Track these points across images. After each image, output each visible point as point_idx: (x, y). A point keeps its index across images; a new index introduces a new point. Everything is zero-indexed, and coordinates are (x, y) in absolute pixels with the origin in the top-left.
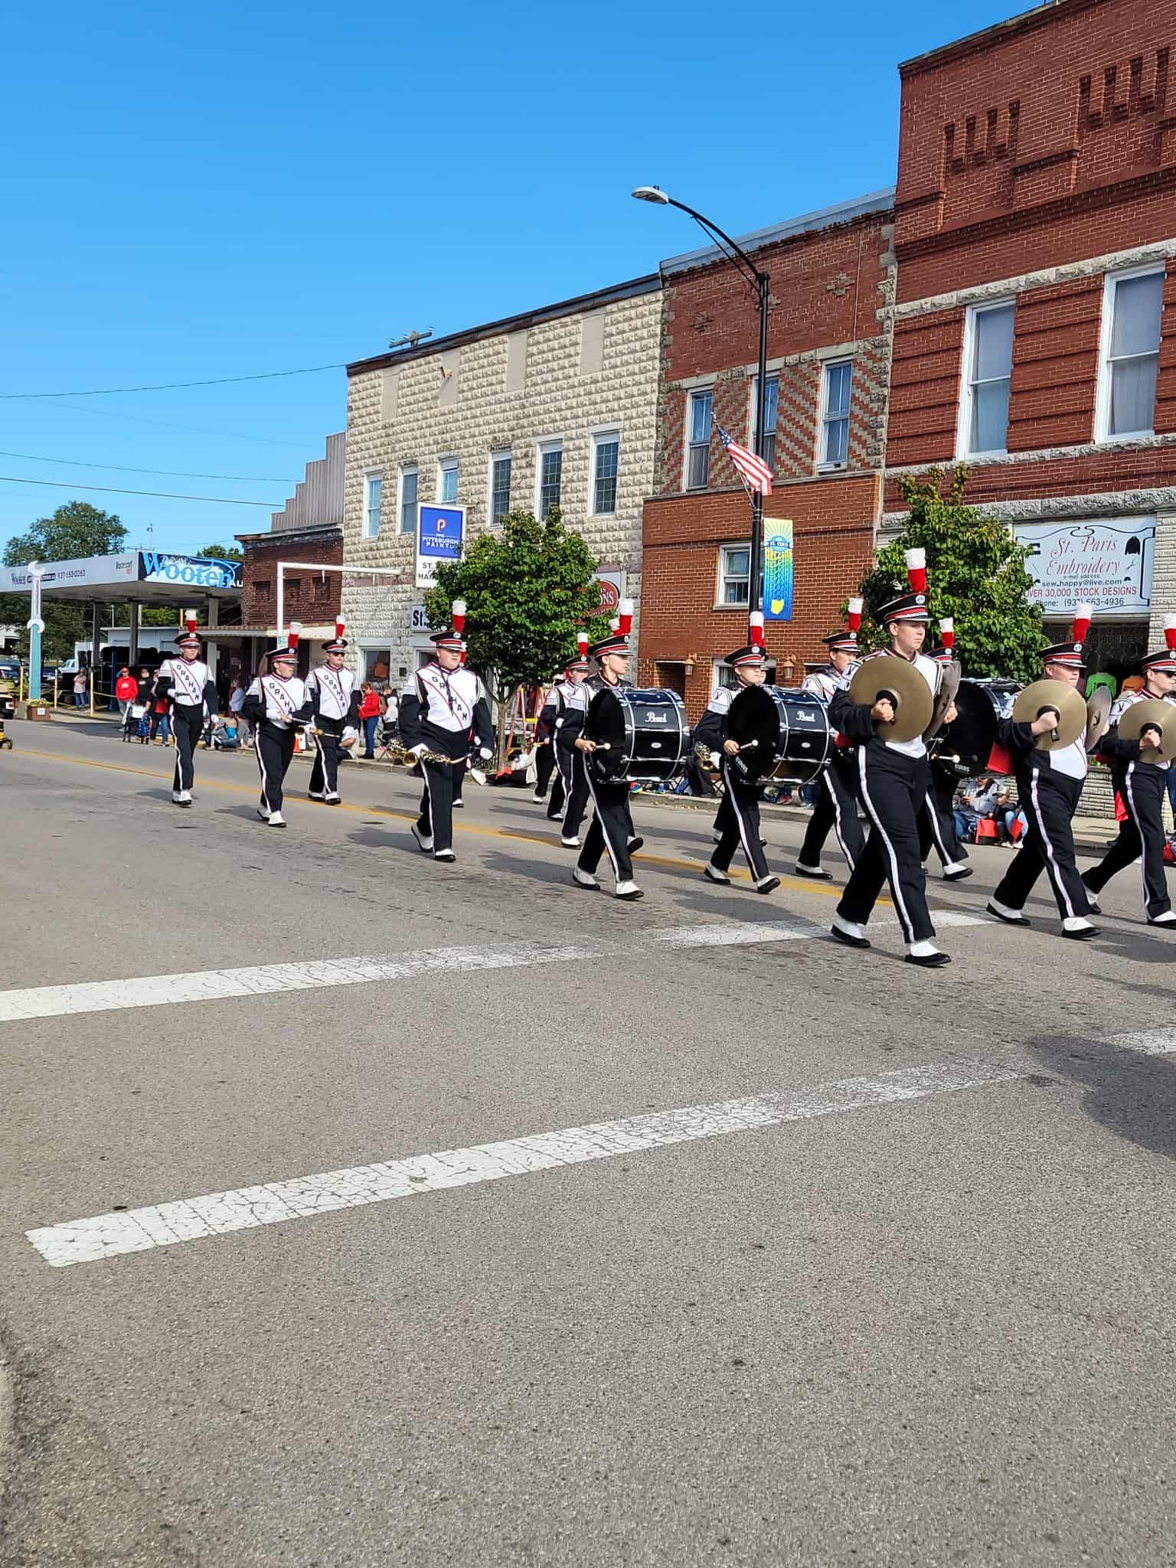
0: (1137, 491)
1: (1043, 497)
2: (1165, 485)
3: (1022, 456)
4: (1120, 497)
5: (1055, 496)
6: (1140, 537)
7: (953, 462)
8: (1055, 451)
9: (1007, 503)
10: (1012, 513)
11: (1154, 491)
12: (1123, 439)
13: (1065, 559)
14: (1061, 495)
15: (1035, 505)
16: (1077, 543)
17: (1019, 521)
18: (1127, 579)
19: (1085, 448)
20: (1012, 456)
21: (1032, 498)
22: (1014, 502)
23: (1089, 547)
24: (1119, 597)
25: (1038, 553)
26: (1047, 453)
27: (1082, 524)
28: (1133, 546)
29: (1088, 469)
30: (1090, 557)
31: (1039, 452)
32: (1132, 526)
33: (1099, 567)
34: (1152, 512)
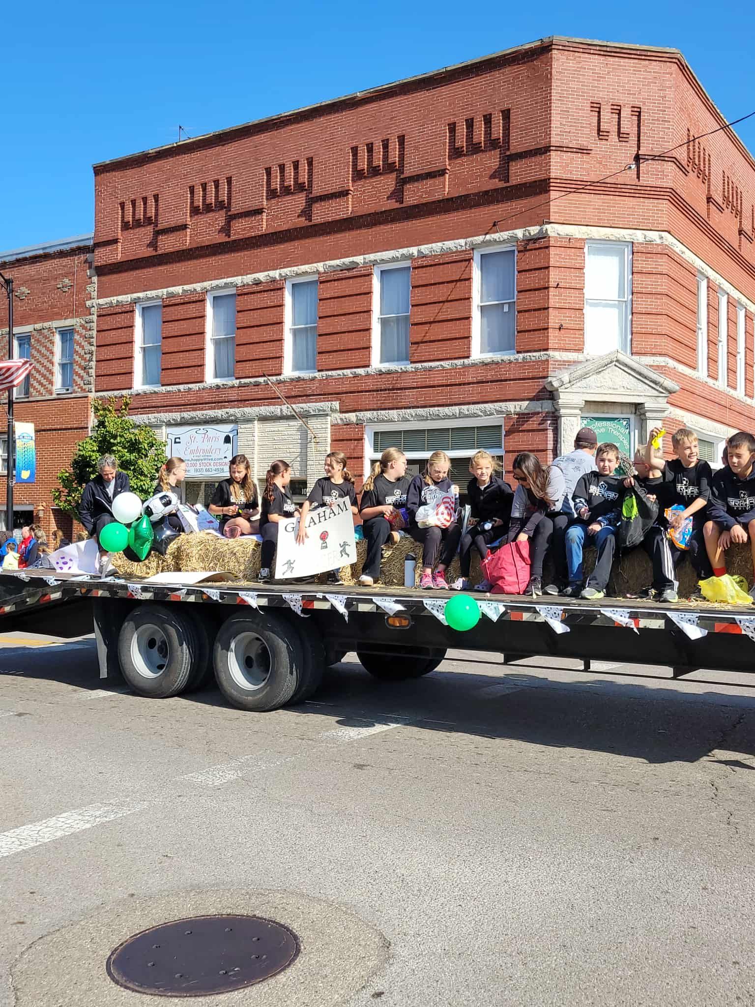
0: (227, 410)
1: (181, 412)
2: (241, 407)
3: (169, 388)
4: (219, 413)
5: (188, 411)
6: (231, 436)
7: (132, 390)
8: (187, 386)
9: (162, 414)
10: (165, 420)
11: (237, 410)
12: (219, 381)
13: (194, 447)
14: (190, 411)
15: (177, 416)
16: (199, 437)
17: (169, 424)
18: (225, 457)
19: (201, 385)
20: (164, 388)
21: (176, 412)
22: (166, 414)
23: (206, 440)
24: (222, 467)
25: (179, 442)
26: (181, 387)
27: (201, 427)
28: (227, 440)
29: (203, 396)
30: (206, 446)
31: (177, 386)
32: (227, 428)
33: (210, 451)
34: (235, 421)
